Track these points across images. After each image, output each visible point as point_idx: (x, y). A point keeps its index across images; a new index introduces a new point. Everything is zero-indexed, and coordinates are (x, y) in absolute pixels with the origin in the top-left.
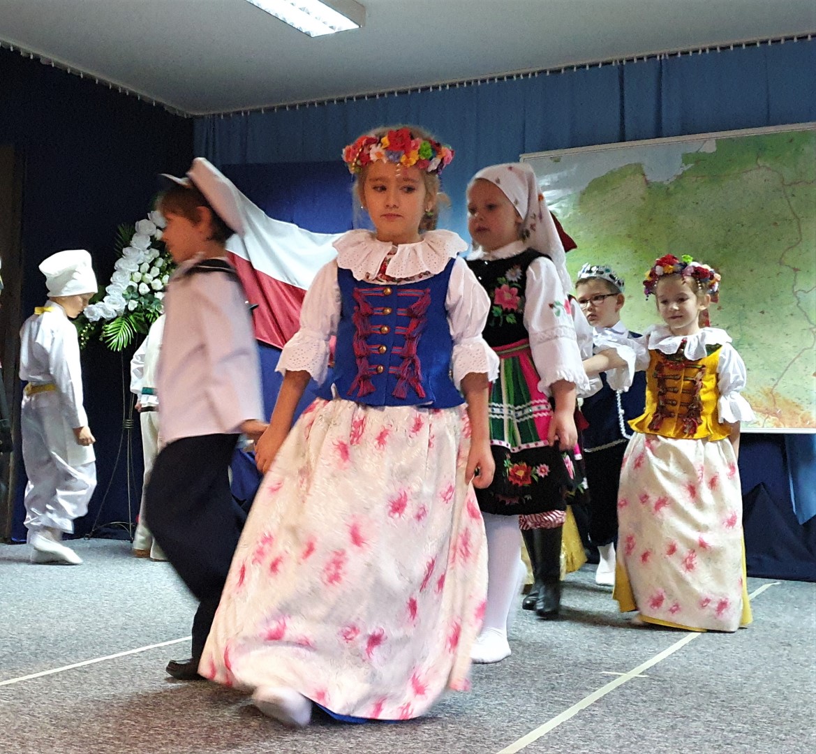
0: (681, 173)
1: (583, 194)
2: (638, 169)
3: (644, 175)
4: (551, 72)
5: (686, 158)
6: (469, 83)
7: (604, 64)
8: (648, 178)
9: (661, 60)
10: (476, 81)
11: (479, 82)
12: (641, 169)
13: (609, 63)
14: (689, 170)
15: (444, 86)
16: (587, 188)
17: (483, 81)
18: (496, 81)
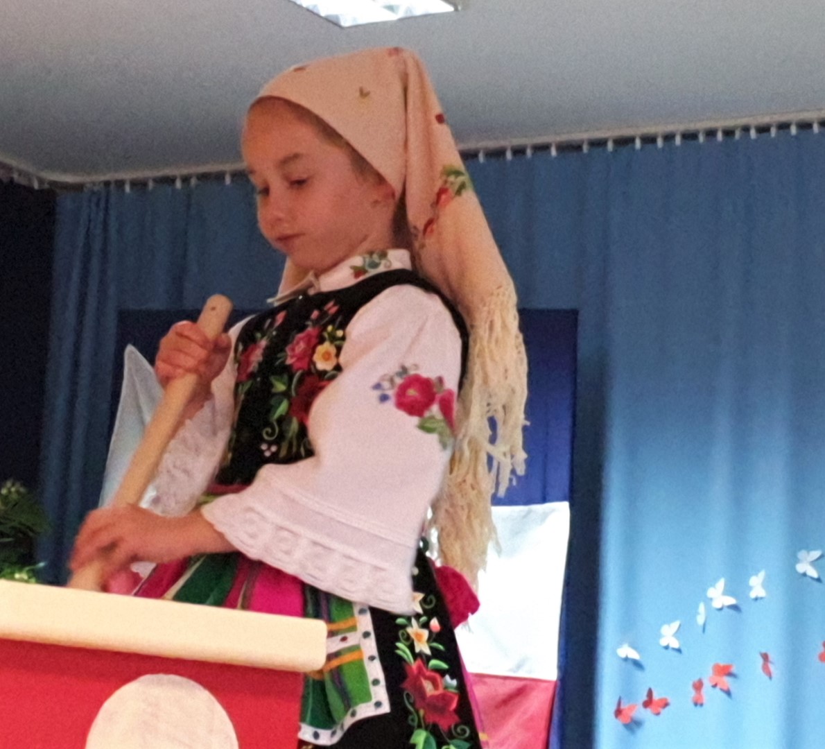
6: (729, 133)
10: (746, 129)
11: (753, 134)
15: (669, 138)
17: (763, 129)
18: (793, 130)
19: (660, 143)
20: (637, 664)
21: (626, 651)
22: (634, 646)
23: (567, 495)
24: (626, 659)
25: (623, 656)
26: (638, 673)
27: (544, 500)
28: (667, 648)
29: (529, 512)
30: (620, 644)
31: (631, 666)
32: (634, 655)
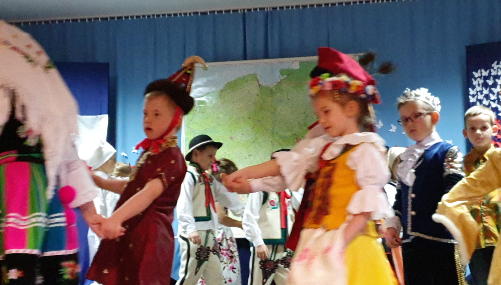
0: (279, 81)
1: (222, 91)
2: (254, 77)
3: (258, 81)
4: (201, 13)
5: (282, 72)
6: (149, 16)
7: (234, 11)
8: (260, 83)
9: (267, 11)
10: (154, 15)
11: (156, 17)
12: (257, 78)
13: (237, 11)
14: (284, 79)
15: (132, 17)
16: (224, 88)
17: (158, 16)
18: (167, 16)
19: (130, 18)
20: (126, 157)
21: (123, 154)
22: (125, 152)
23: (107, 113)
24: (123, 156)
25: (123, 155)
26: (126, 159)
27: (101, 114)
28: (134, 153)
29: (97, 118)
30: (121, 152)
31: (124, 157)
32: (125, 155)
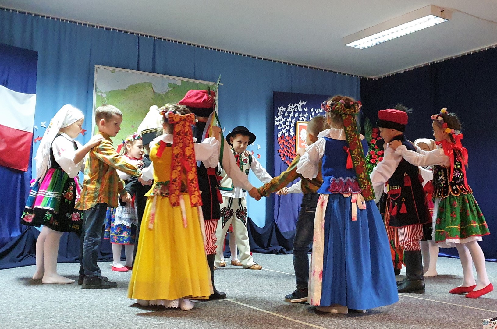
0: (167, 91)
1: (126, 91)
2: (150, 85)
3: (153, 88)
5: (170, 85)
8: (154, 90)
12: (152, 86)
14: (170, 90)
16: (127, 88)
29: (28, 95)
